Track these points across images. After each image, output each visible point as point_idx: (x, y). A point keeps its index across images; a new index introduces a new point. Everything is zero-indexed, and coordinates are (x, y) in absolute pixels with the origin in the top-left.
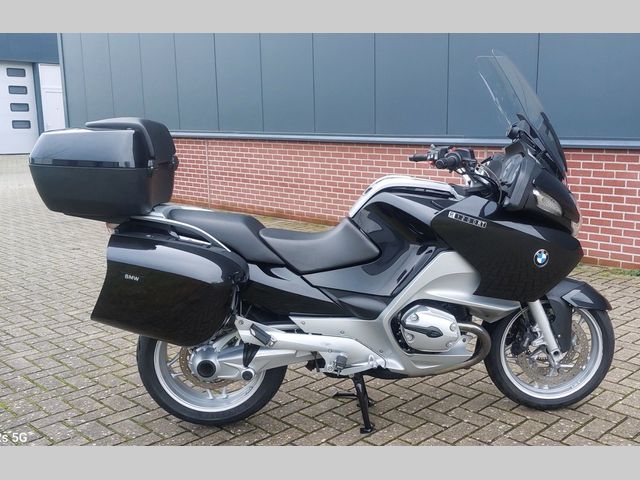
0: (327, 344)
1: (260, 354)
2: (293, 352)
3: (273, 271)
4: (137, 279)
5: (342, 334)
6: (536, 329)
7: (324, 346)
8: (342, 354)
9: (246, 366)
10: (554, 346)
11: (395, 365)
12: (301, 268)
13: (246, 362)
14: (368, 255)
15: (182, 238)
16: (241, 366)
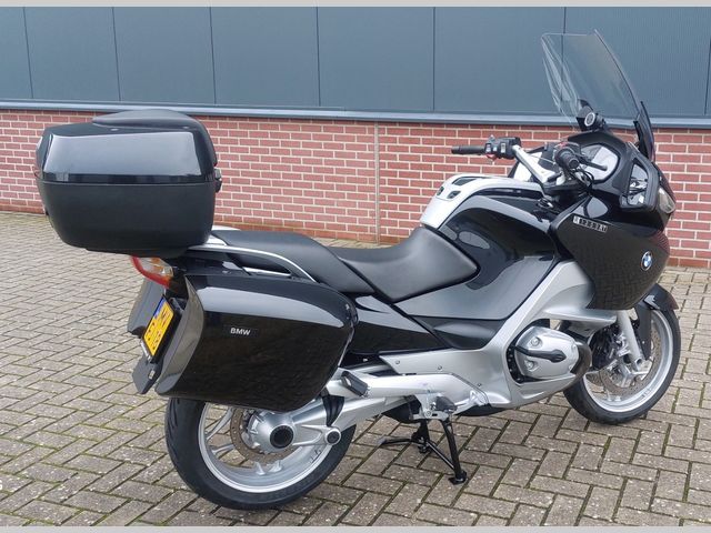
0: (425, 385)
1: (347, 407)
2: (383, 400)
3: (359, 301)
4: (247, 332)
5: (440, 370)
6: (622, 337)
7: (421, 387)
8: (439, 395)
9: (329, 425)
10: (637, 353)
11: (497, 399)
12: (393, 295)
13: (330, 421)
14: (463, 273)
15: (247, 269)
16: (324, 427)
